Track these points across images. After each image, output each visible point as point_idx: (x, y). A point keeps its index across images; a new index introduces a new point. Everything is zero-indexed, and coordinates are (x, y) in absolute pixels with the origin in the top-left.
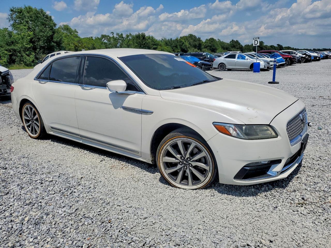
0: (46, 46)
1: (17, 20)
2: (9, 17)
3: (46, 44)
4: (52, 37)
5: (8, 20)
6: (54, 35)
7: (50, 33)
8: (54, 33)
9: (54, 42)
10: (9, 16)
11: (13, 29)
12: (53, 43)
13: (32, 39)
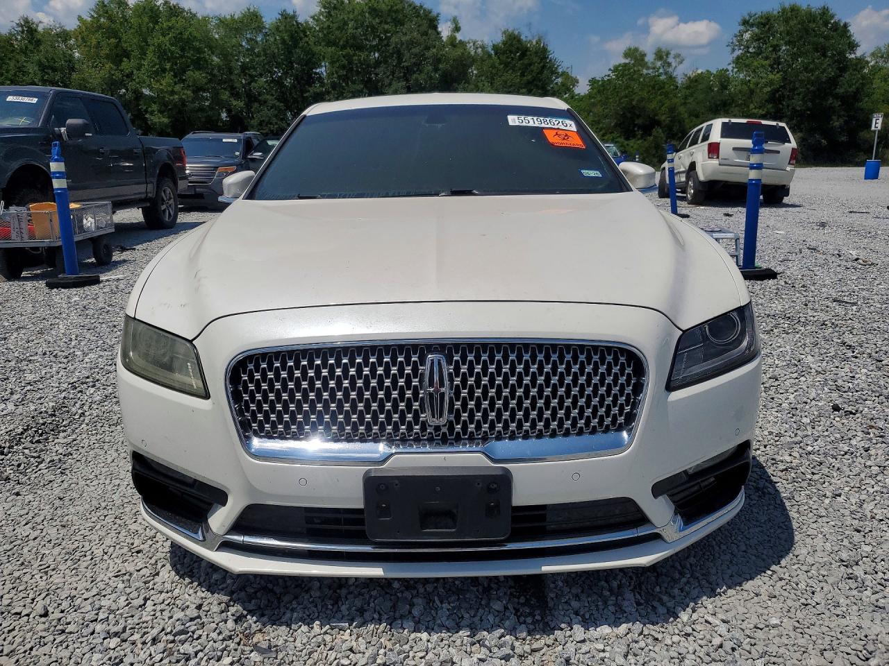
0: (809, 109)
1: (752, 46)
2: (735, 41)
3: (810, 104)
4: (833, 82)
5: (730, 48)
6: (843, 77)
7: (831, 72)
8: (843, 70)
9: (836, 97)
10: (735, 39)
11: (736, 70)
12: (830, 100)
13: (777, 91)
